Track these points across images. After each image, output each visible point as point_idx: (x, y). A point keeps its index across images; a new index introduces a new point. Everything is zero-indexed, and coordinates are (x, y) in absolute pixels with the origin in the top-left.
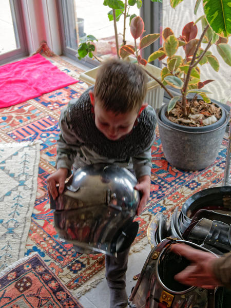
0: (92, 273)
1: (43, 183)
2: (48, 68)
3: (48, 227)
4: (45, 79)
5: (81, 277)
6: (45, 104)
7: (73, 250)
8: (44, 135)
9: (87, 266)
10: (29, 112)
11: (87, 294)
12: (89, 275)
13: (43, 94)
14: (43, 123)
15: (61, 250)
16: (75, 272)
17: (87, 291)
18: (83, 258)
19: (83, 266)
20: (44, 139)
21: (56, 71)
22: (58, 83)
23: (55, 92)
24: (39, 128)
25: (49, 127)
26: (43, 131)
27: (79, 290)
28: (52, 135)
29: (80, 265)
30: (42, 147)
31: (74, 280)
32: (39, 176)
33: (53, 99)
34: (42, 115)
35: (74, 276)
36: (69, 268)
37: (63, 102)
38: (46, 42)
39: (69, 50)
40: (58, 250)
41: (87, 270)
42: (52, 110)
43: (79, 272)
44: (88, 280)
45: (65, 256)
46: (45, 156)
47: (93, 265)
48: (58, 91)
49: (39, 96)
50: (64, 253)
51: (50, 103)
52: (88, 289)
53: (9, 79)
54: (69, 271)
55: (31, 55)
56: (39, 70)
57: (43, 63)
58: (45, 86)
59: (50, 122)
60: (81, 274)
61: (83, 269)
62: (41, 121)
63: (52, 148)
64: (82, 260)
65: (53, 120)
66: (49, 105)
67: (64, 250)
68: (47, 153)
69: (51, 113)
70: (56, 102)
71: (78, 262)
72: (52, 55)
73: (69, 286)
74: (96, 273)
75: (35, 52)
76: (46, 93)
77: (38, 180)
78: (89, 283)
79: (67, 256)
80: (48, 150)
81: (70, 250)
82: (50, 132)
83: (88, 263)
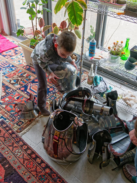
0: (27, 125)
1: (4, 89)
2: (5, 40)
3: (7, 108)
4: (3, 45)
5: (22, 128)
6: (4, 56)
8: (4, 69)
9: (24, 123)
11: (25, 134)
12: (25, 126)
13: (3, 52)
14: (3, 64)
15: (13, 117)
16: (19, 126)
19: (23, 123)
20: (4, 71)
21: (8, 42)
22: (9, 47)
23: (8, 51)
24: (2, 66)
25: (6, 66)
26: (3, 67)
27: (21, 133)
28: (7, 69)
29: (21, 123)
30: (3, 74)
31: (19, 129)
32: (2, 87)
33: (7, 54)
34: (3, 61)
35: (19, 127)
36: (17, 124)
37: (12, 55)
38: (3, 30)
39: (13, 33)
40: (12, 117)
41: (25, 124)
42: (7, 58)
43: (21, 126)
44: (25, 128)
45: (15, 119)
46: (5, 78)
47: (27, 122)
48: (9, 50)
49: (1, 53)
50: (15, 118)
51: (6, 55)
54: (17, 125)
56: (1, 42)
57: (2, 38)
58: (4, 48)
59: (6, 63)
60: (22, 126)
61: (23, 124)
62: (2, 63)
63: (8, 74)
64: (22, 121)
65: (8, 63)
67: (14, 117)
68: (6, 77)
69: (7, 60)
70: (9, 55)
71: (21, 121)
72: (6, 35)
73: (17, 132)
76: (4, 51)
77: (2, 88)
78: (25, 130)
79: (16, 119)
80: (6, 76)
81: (17, 117)
82: (7, 68)
83: (25, 122)
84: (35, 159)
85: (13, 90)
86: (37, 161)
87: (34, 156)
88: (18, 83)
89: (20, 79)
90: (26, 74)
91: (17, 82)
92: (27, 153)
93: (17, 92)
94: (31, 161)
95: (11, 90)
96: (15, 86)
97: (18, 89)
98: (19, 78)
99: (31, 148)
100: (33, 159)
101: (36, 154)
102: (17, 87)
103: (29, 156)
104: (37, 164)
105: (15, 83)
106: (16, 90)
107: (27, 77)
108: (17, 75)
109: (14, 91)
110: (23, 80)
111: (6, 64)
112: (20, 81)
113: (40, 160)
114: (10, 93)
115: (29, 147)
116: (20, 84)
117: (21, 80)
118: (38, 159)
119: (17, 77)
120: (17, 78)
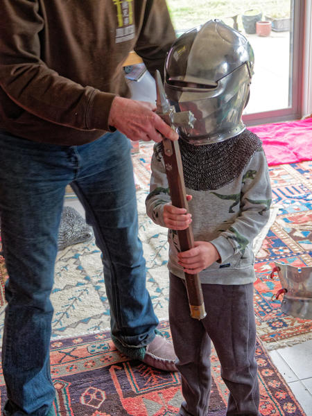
0: (292, 333)
1: (267, 245)
3: (260, 285)
5: (279, 334)
6: (301, 171)
7: (279, 310)
8: (289, 201)
9: (289, 327)
10: (279, 175)
11: (279, 350)
12: (288, 334)
13: (302, 160)
14: (292, 190)
15: (266, 307)
16: (274, 328)
17: (280, 347)
18: (288, 319)
19: (285, 325)
20: (286, 206)
24: (284, 194)
25: (297, 195)
26: (288, 197)
27: (272, 344)
28: (297, 203)
29: (281, 324)
30: (280, 212)
31: (269, 334)
32: (266, 238)
34: (293, 182)
35: (271, 331)
36: (270, 324)
40: (262, 307)
41: (288, 329)
42: (308, 178)
43: (278, 330)
44: (285, 338)
45: (268, 312)
46: (281, 222)
47: (297, 327)
49: (297, 162)
50: (268, 310)
51: (308, 171)
52: (282, 345)
53: (267, 139)
54: (267, 326)
55: (303, 119)
56: (308, 136)
58: (308, 153)
59: (300, 190)
60: (280, 331)
61: (284, 328)
62: (290, 188)
63: (293, 215)
64: (285, 320)
65: (306, 189)
66: (306, 173)
67: (269, 308)
68: (285, 220)
69: (306, 182)
71: (281, 321)
73: (263, 338)
74: (297, 335)
75: (309, 115)
76: (307, 160)
77: (263, 241)
78: (286, 341)
79: (271, 314)
80: (286, 216)
81: (275, 309)
82: (296, 200)
83: (292, 325)
84: (282, 402)
85: (291, 252)
86: (285, 407)
87: (282, 395)
91: (310, 238)
92: (267, 384)
93: (300, 258)
94: (271, 402)
95: (287, 251)
96: (302, 244)
97: (305, 253)
99: (283, 378)
100: (278, 400)
101: (290, 394)
102: (306, 248)
103: (269, 392)
104: (283, 414)
105: (303, 236)
106: (299, 254)
109: (292, 255)
111: (299, 192)
113: (295, 408)
114: (281, 257)
115: (278, 374)
118: (290, 404)
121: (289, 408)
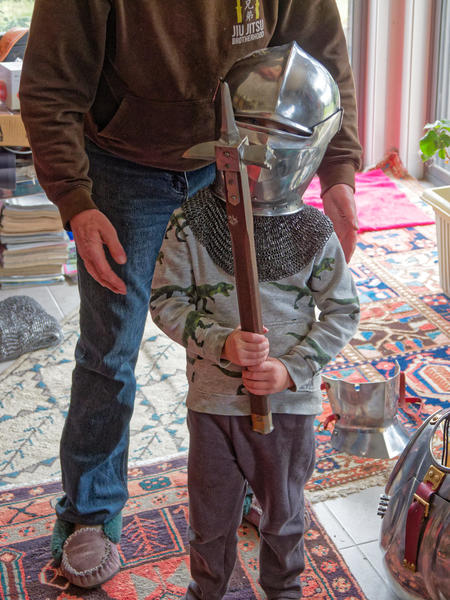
0: (346, 478)
2: (389, 194)
4: (377, 209)
5: (328, 479)
6: (362, 246)
7: (328, 445)
9: (343, 468)
11: (328, 503)
12: (341, 479)
13: (364, 230)
16: (321, 471)
17: (329, 498)
18: (340, 457)
19: (336, 466)
21: (402, 200)
22: (397, 219)
23: (387, 232)
27: (317, 493)
29: (331, 465)
31: (314, 480)
33: (380, 242)
35: (317, 475)
37: (394, 249)
38: (397, 151)
39: (436, 169)
41: (341, 472)
42: (371, 256)
43: (327, 473)
44: (336, 485)
47: (354, 470)
48: (393, 231)
51: (371, 246)
52: (331, 495)
53: (313, 200)
55: (365, 171)
56: (372, 195)
57: (382, 185)
58: (372, 220)
59: (360, 273)
60: (329, 475)
61: (335, 471)
64: (337, 460)
65: (367, 272)
66: (368, 249)
69: (368, 261)
70: (383, 247)
71: (330, 460)
72: (404, 176)
74: (353, 480)
75: (374, 166)
76: (370, 230)
78: (337, 489)
81: (323, 444)
83: (346, 465)
84: (331, 576)
85: (347, 362)
86: (335, 584)
87: (330, 567)
88: (375, 345)
89: (390, 332)
90: (425, 322)
91: (374, 341)
92: (310, 551)
93: (359, 371)
94: (314, 576)
95: (341, 360)
96: (361, 350)
97: (365, 363)
98: (387, 330)
99: (332, 542)
100: (325, 573)
101: (343, 565)
102: (368, 356)
103: (313, 562)
104: (332, 594)
105: (363, 339)
106: (357, 364)
107: (421, 333)
108: (383, 318)
109: (348, 367)
110: (400, 338)
111: (358, 276)
112: (387, 338)
113: (349, 585)
114: (332, 369)
115: (326, 537)
116: (382, 349)
117: (394, 338)
118: (342, 580)
119: (383, 325)
120: (379, 328)
121: (341, 585)
